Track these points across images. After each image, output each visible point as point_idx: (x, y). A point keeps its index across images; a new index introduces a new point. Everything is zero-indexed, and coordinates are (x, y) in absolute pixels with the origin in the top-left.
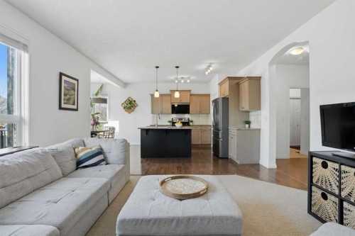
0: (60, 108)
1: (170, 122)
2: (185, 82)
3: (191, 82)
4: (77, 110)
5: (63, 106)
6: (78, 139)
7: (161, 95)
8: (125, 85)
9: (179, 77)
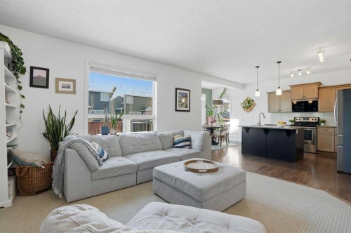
0: (176, 110)
1: (291, 121)
2: (304, 74)
3: (312, 73)
4: (189, 111)
5: (178, 109)
6: (180, 130)
7: (283, 92)
8: (244, 86)
9: (296, 69)
